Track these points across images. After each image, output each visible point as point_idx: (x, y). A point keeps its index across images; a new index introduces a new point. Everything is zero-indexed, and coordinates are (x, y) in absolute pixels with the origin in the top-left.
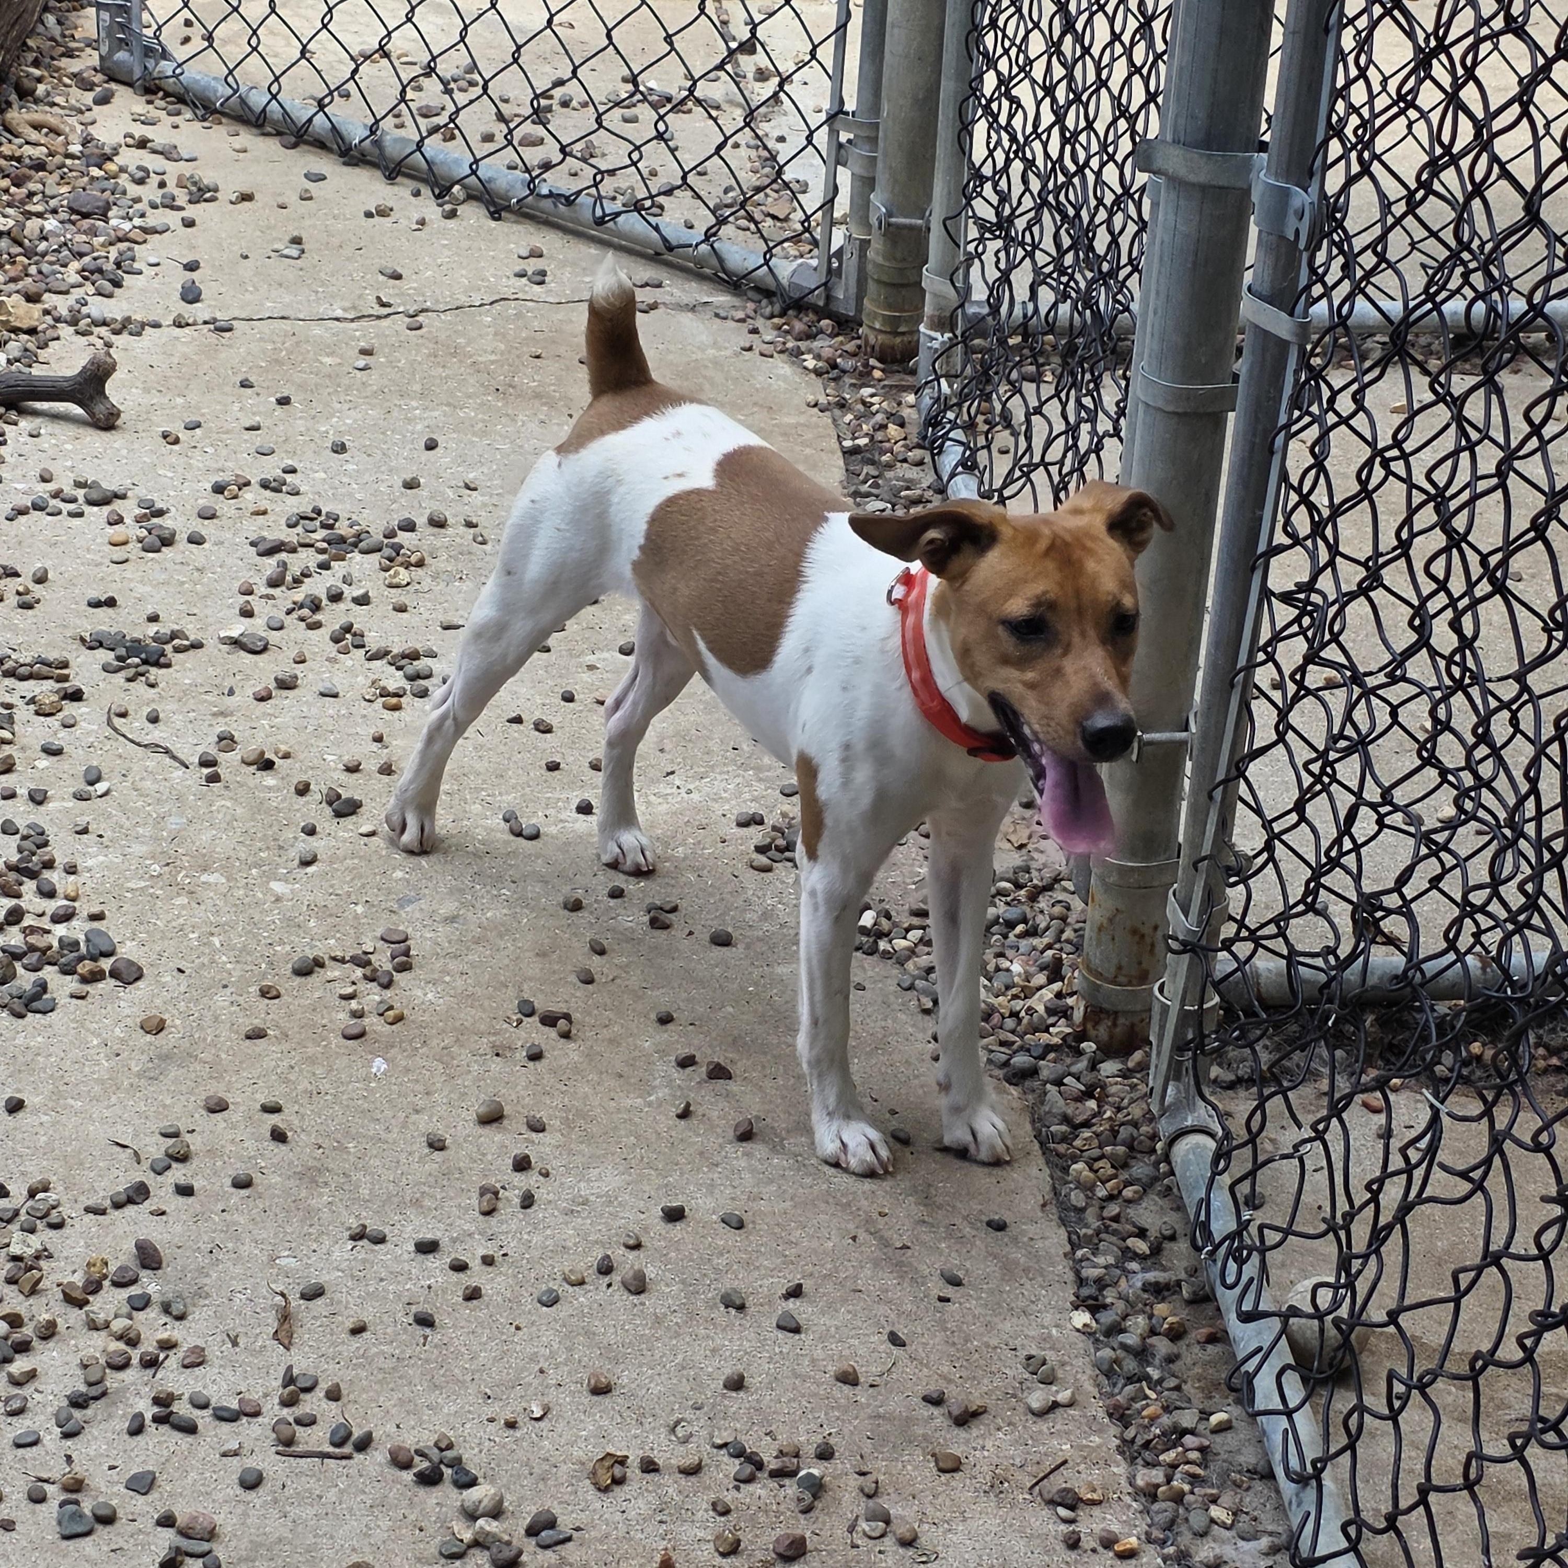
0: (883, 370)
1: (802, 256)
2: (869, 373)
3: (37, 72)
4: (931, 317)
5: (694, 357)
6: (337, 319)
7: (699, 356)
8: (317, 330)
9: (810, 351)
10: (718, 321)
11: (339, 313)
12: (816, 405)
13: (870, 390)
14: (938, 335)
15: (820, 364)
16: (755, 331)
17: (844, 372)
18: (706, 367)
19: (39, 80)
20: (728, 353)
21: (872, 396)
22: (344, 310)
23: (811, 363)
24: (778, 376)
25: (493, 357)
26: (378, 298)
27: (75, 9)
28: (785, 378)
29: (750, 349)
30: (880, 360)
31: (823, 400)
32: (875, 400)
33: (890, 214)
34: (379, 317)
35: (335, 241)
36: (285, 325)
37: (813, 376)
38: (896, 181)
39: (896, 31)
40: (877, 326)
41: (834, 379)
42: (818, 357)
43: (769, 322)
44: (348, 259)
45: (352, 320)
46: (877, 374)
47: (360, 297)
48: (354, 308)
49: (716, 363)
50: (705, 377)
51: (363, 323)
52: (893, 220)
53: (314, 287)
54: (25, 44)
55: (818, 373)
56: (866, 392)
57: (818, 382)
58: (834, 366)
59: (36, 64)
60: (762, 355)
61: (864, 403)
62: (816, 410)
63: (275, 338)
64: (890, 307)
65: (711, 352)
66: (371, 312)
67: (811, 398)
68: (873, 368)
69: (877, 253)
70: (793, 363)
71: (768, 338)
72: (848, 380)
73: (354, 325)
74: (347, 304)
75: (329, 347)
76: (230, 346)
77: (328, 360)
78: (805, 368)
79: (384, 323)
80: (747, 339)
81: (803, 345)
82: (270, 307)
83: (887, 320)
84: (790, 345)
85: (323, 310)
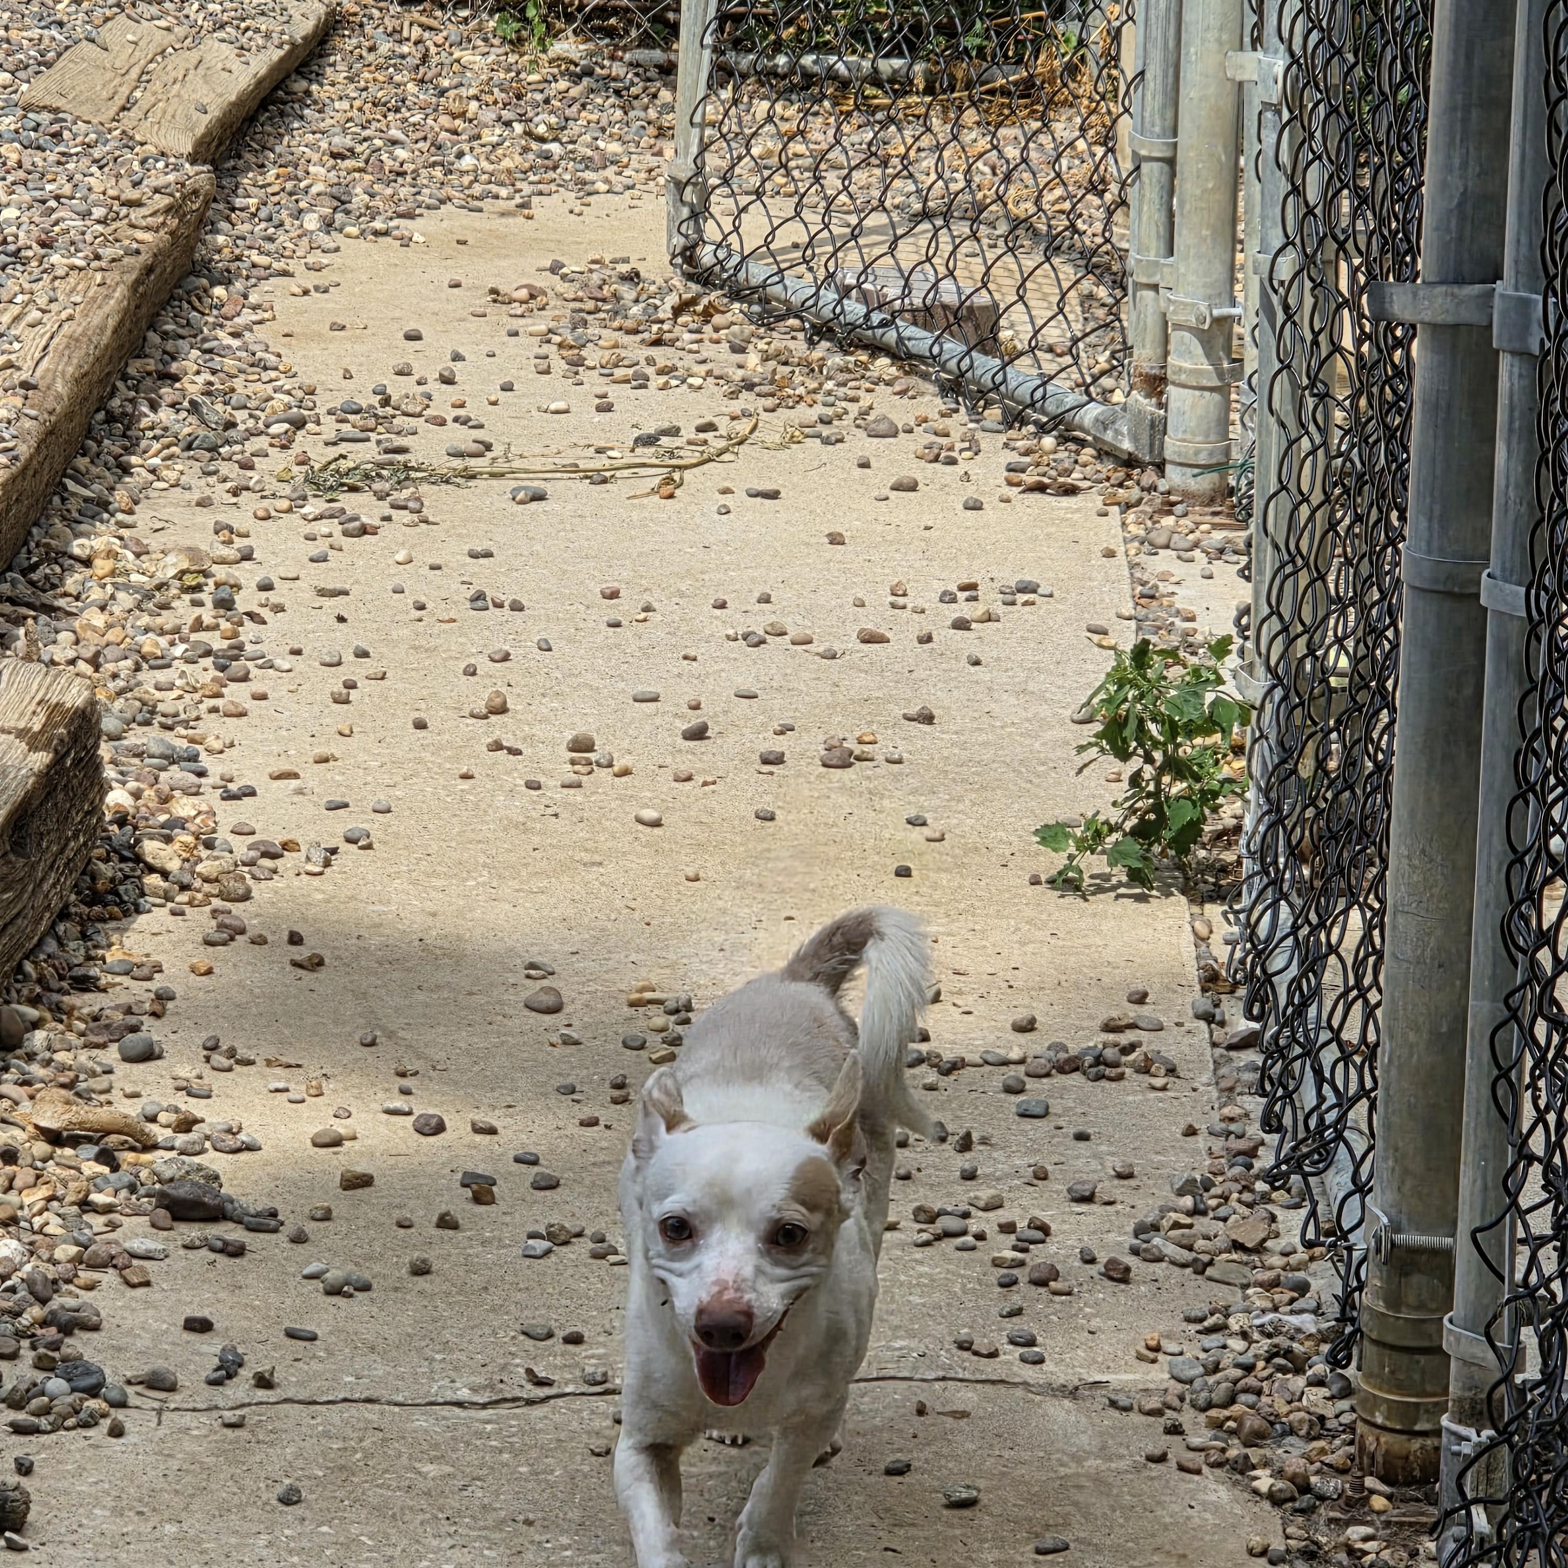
0: (1389, 1498)
1: (1276, 1309)
2: (1365, 1501)
3: (32, 1013)
4: (1459, 1401)
5: (1063, 1471)
6: (459, 1404)
7: (1072, 1469)
8: (421, 1421)
9: (1266, 1464)
10: (1116, 1414)
11: (464, 1394)
12: (1264, 1553)
13: (1368, 1530)
14: (1471, 1432)
15: (1280, 1485)
16: (1175, 1430)
17: (1322, 1498)
18: (1080, 1487)
19: (36, 1025)
20: (1123, 1465)
21: (1366, 1539)
22: (474, 1390)
23: (1264, 1481)
24: (1204, 1503)
25: (713, 1468)
26: (529, 1372)
27: (113, 918)
28: (1216, 1508)
29: (1161, 1459)
30: (1383, 1480)
31: (1278, 1545)
32: (1369, 1546)
33: (1396, 1227)
34: (530, 1402)
35: (477, 1280)
36: (371, 1413)
37: (1266, 1505)
38: (1406, 1172)
39: (1401, 919)
40: (1379, 1420)
41: (1302, 1511)
42: (1279, 1473)
43: (1202, 1418)
44: (493, 1310)
45: (484, 1406)
46: (1378, 1502)
47: (504, 1368)
48: (491, 1386)
49: (1098, 1479)
50: (1076, 1504)
51: (503, 1411)
52: (1400, 1238)
53: (428, 1352)
54: (19, 969)
55: (1275, 1499)
56: (1355, 1532)
57: (1273, 1516)
58: (1306, 1488)
59: (34, 1001)
60: (1182, 1468)
61: (1351, 1551)
62: (1263, 1561)
63: (349, 1432)
64: (1399, 1388)
65: (1092, 1463)
66: (518, 1393)
67: (1257, 1541)
68: (1372, 1492)
69: (1376, 1295)
70: (1236, 1483)
71: (1196, 1441)
72: (1325, 1512)
73: (484, 1414)
74: (480, 1380)
75: (436, 1446)
76: (272, 1444)
77: (428, 1468)
78: (1256, 1492)
79: (537, 1412)
80: (1160, 1443)
81: (1255, 1454)
82: (348, 1384)
83: (1393, 1409)
84: (1232, 1453)
85: (439, 1389)
